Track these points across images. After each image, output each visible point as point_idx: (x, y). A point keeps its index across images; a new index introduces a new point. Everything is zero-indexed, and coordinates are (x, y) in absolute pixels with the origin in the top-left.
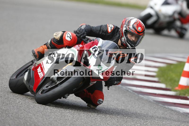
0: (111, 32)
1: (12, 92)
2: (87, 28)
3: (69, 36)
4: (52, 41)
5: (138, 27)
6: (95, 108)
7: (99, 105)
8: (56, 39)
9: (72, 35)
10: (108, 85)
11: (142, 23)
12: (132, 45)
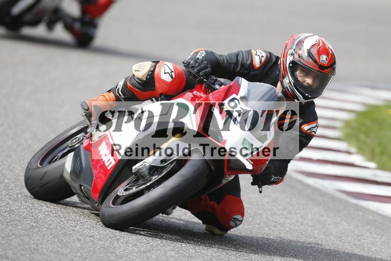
0: (260, 67)
2: (209, 57)
9: (175, 70)
10: (260, 183)
11: (328, 46)
12: (306, 95)
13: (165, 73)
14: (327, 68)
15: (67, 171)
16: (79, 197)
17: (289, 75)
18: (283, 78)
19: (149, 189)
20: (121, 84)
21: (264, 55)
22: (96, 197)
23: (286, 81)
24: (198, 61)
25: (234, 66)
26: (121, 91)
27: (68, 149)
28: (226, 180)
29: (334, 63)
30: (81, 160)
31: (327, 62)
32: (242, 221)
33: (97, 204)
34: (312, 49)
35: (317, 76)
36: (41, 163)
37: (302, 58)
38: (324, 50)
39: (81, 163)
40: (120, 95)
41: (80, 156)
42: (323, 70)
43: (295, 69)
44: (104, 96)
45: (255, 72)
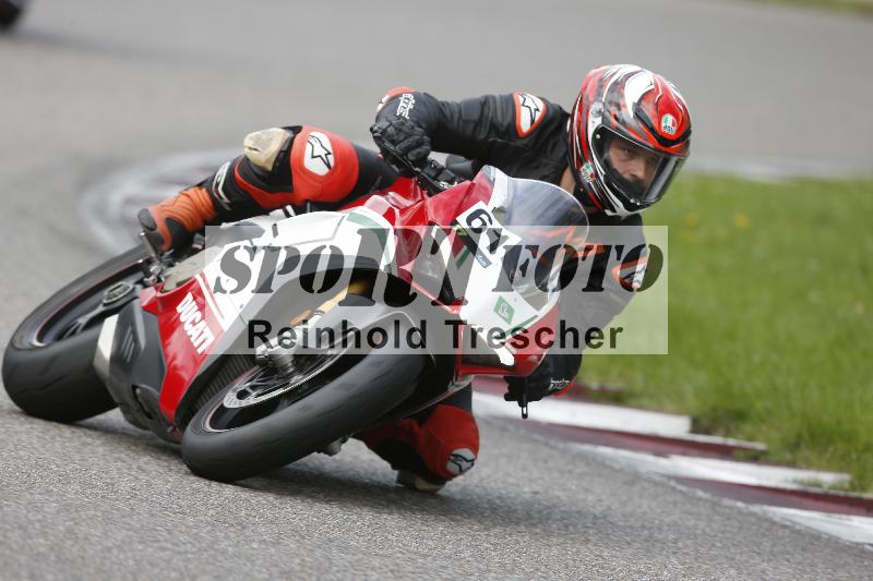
0: (530, 133)
1: (20, 413)
2: (423, 109)
3: (319, 151)
4: (237, 174)
5: (661, 114)
6: (437, 490)
7: (455, 476)
8: (256, 166)
9: (333, 149)
11: (676, 96)
12: (632, 201)
13: (313, 157)
14: (674, 142)
15: (102, 355)
16: (125, 412)
17: (595, 159)
18: (581, 162)
20: (222, 173)
21: (541, 106)
22: (169, 413)
23: (587, 171)
24: (404, 128)
25: (475, 128)
26: (223, 189)
27: (101, 309)
29: (688, 132)
30: (134, 333)
31: (674, 129)
32: (472, 461)
33: (172, 428)
34: (643, 103)
35: (653, 159)
36: (40, 338)
37: (624, 123)
38: (667, 106)
39: (136, 340)
40: (220, 196)
41: (133, 324)
42: (667, 146)
43: (606, 145)
44: (187, 195)
45: (519, 143)
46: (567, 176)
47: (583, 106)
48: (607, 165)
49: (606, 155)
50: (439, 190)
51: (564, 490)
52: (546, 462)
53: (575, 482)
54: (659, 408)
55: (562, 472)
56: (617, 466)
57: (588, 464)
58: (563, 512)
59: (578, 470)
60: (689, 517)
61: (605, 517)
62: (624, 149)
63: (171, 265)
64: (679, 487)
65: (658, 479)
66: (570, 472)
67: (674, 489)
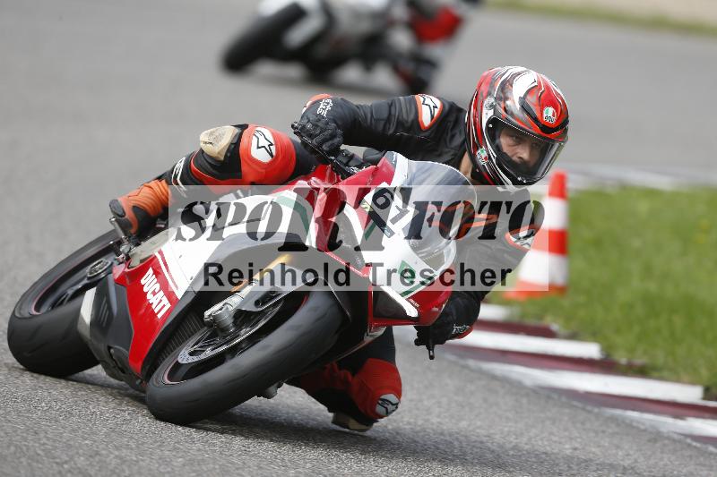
0: (431, 127)
4: (193, 166)
5: (542, 106)
8: (209, 156)
9: (275, 141)
10: (431, 342)
11: (556, 91)
12: (519, 179)
13: (259, 148)
14: (556, 129)
15: (83, 319)
17: (488, 143)
19: (234, 351)
20: (180, 166)
21: (438, 104)
22: (136, 367)
23: (482, 154)
25: (385, 126)
26: (181, 179)
27: (85, 281)
28: (371, 336)
29: (566, 122)
30: (108, 302)
31: (554, 119)
32: (397, 404)
33: (139, 381)
34: (528, 97)
35: (536, 144)
36: (38, 308)
37: (512, 114)
38: (548, 99)
39: (110, 308)
41: (107, 295)
42: (548, 133)
43: (497, 133)
44: (150, 187)
45: (422, 136)
46: (466, 161)
47: (477, 102)
48: (498, 149)
49: (497, 141)
50: (349, 175)
51: (599, 446)
52: (583, 423)
53: (607, 440)
54: (678, 380)
55: (596, 432)
56: (642, 427)
57: (618, 425)
58: (597, 464)
59: (610, 431)
60: (703, 468)
61: (632, 468)
62: (511, 136)
63: (138, 244)
64: (694, 444)
65: (676, 436)
66: (603, 432)
67: (689, 445)
